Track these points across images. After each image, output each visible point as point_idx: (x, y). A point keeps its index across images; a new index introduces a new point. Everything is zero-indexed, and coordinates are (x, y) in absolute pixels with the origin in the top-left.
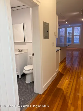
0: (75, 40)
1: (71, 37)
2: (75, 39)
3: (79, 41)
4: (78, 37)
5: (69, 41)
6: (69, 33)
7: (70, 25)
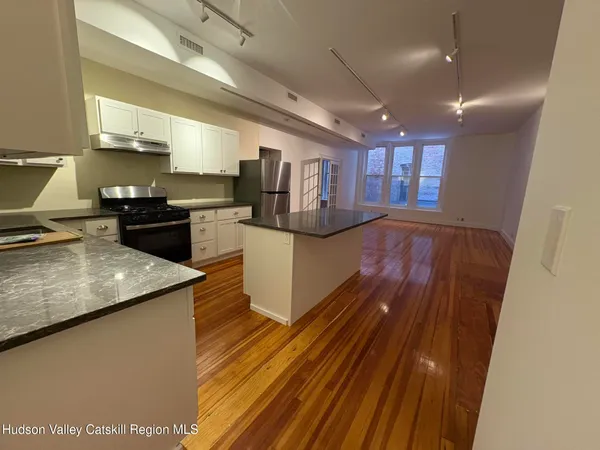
0: (425, 194)
1: (407, 182)
2: (421, 190)
3: (436, 198)
4: (437, 183)
5: (403, 197)
6: (403, 166)
7: (402, 134)
